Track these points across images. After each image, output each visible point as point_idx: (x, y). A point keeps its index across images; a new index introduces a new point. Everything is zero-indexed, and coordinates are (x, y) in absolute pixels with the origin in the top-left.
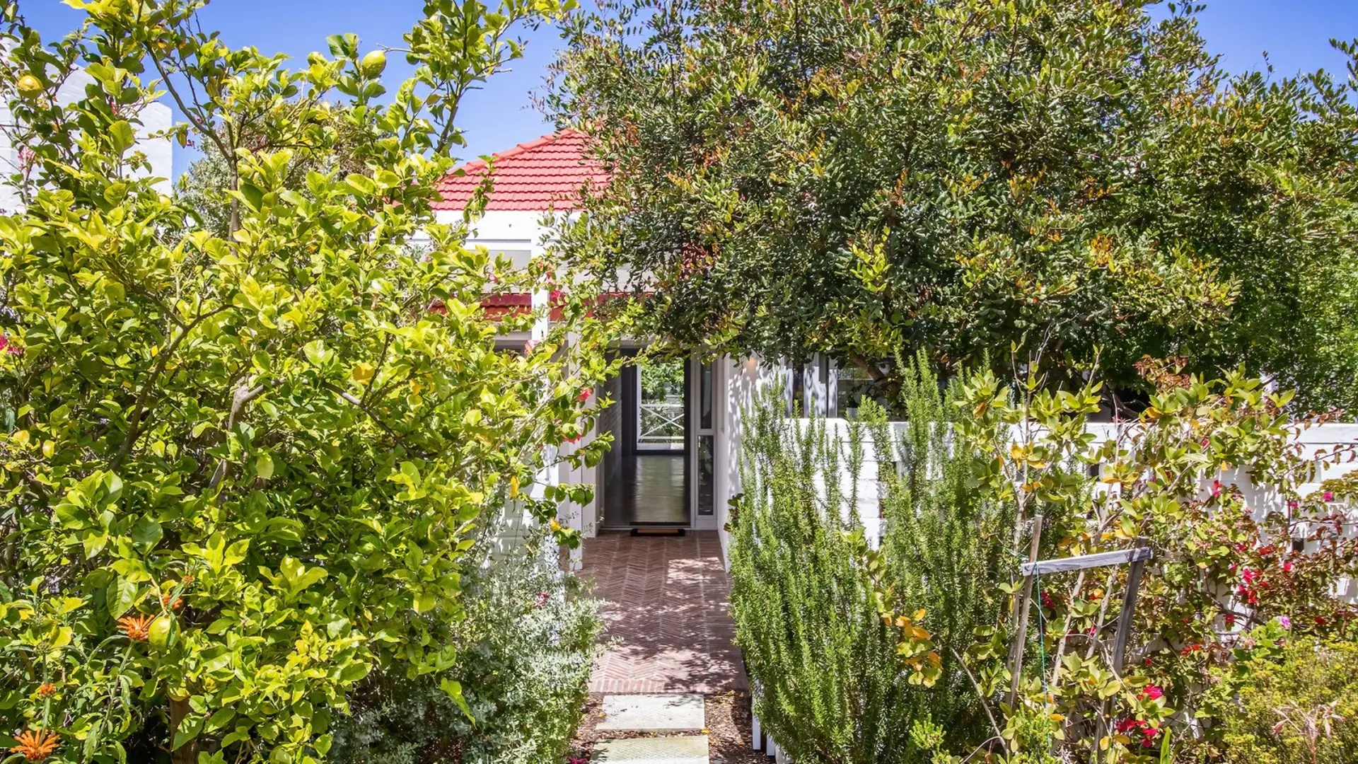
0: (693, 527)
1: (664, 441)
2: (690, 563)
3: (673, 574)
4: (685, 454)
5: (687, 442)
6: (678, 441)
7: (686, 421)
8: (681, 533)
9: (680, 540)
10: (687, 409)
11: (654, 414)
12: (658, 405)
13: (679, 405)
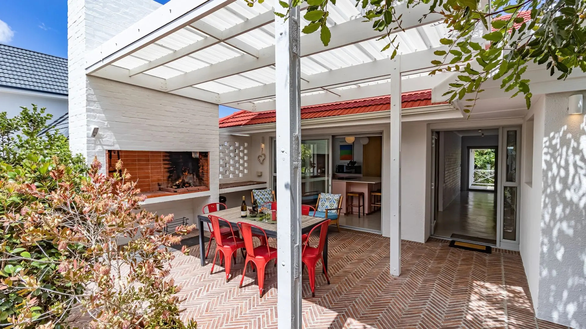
0: (498, 246)
1: (485, 185)
2: (493, 289)
3: (475, 303)
4: (495, 192)
5: (496, 186)
6: (492, 186)
7: (496, 177)
8: (488, 250)
9: (487, 257)
10: (496, 173)
11: (481, 175)
12: (483, 171)
13: (493, 171)
